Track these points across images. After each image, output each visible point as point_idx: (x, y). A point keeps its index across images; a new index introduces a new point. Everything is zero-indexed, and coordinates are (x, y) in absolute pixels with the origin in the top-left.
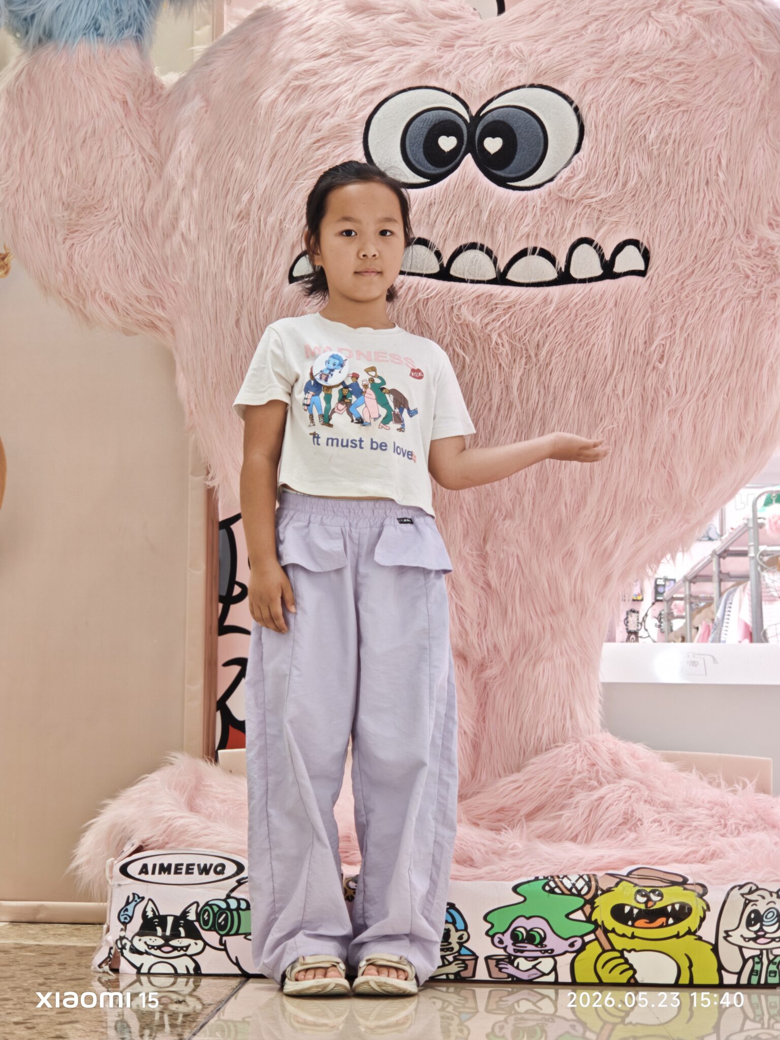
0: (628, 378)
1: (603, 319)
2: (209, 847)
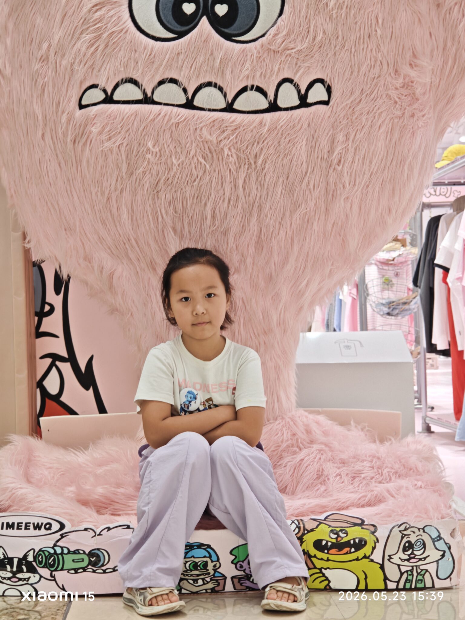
0: (317, 177)
1: (300, 136)
2: (41, 511)
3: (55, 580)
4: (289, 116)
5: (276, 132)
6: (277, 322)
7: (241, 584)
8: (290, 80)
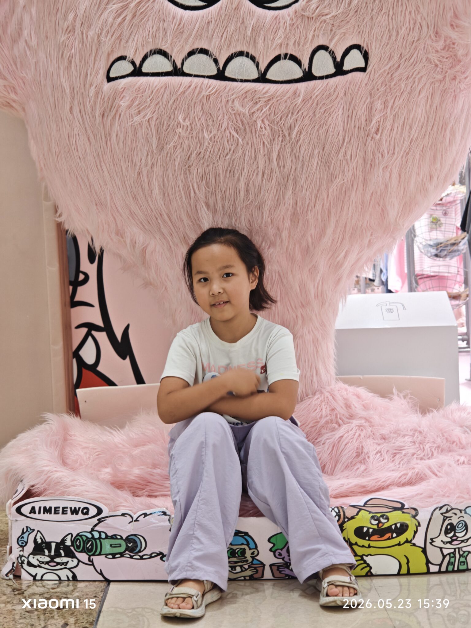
0: (354, 147)
1: (336, 106)
2: (76, 495)
3: (93, 565)
4: (325, 85)
5: (311, 102)
6: (315, 294)
7: (280, 572)
8: (325, 48)
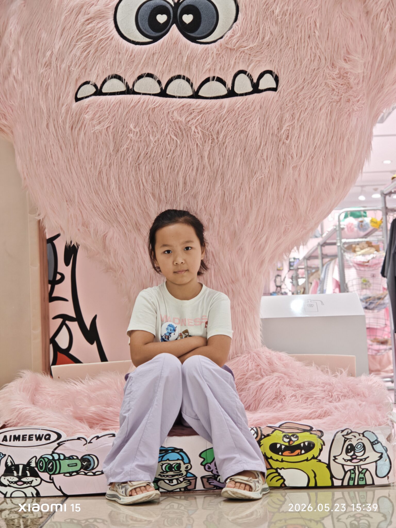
0: (269, 149)
1: (254, 116)
2: (42, 425)
3: (53, 482)
4: (244, 100)
6: (242, 273)
7: (210, 483)
8: (244, 72)
